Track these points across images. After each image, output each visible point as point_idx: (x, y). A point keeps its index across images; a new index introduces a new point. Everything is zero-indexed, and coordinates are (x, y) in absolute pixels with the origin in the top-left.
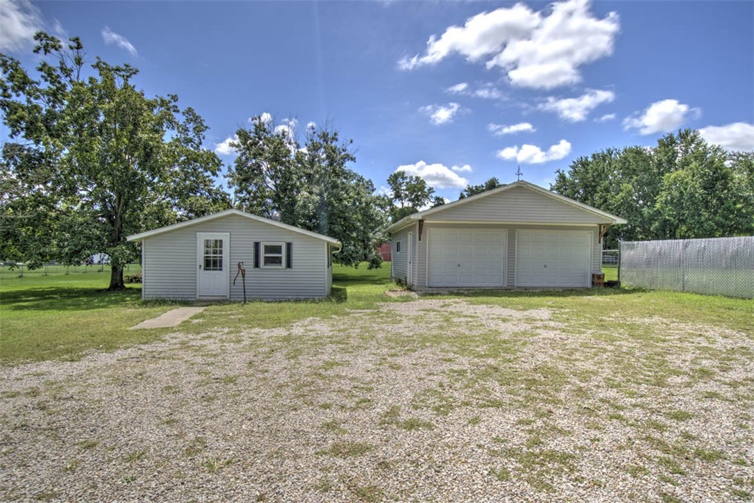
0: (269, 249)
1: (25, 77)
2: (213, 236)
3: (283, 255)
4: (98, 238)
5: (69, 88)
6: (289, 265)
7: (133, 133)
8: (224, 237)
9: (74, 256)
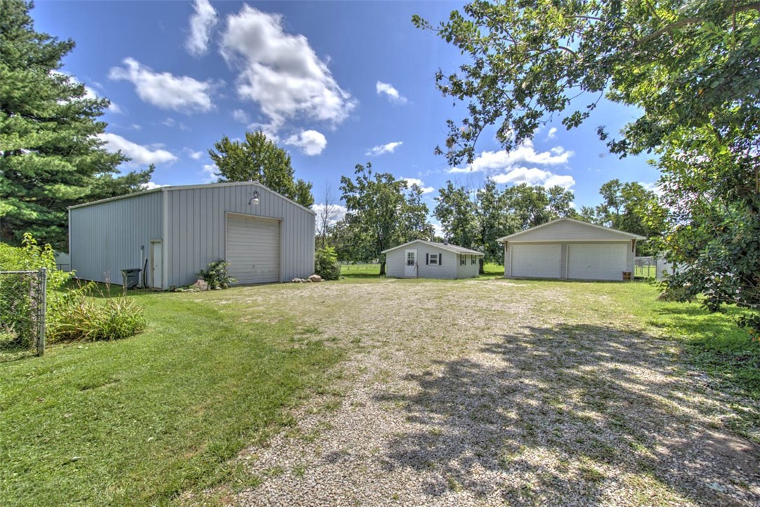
0: (432, 256)
1: (352, 185)
2: (411, 251)
3: (438, 259)
4: (374, 252)
5: (366, 185)
6: (440, 264)
7: (387, 205)
8: (414, 251)
9: (366, 260)
